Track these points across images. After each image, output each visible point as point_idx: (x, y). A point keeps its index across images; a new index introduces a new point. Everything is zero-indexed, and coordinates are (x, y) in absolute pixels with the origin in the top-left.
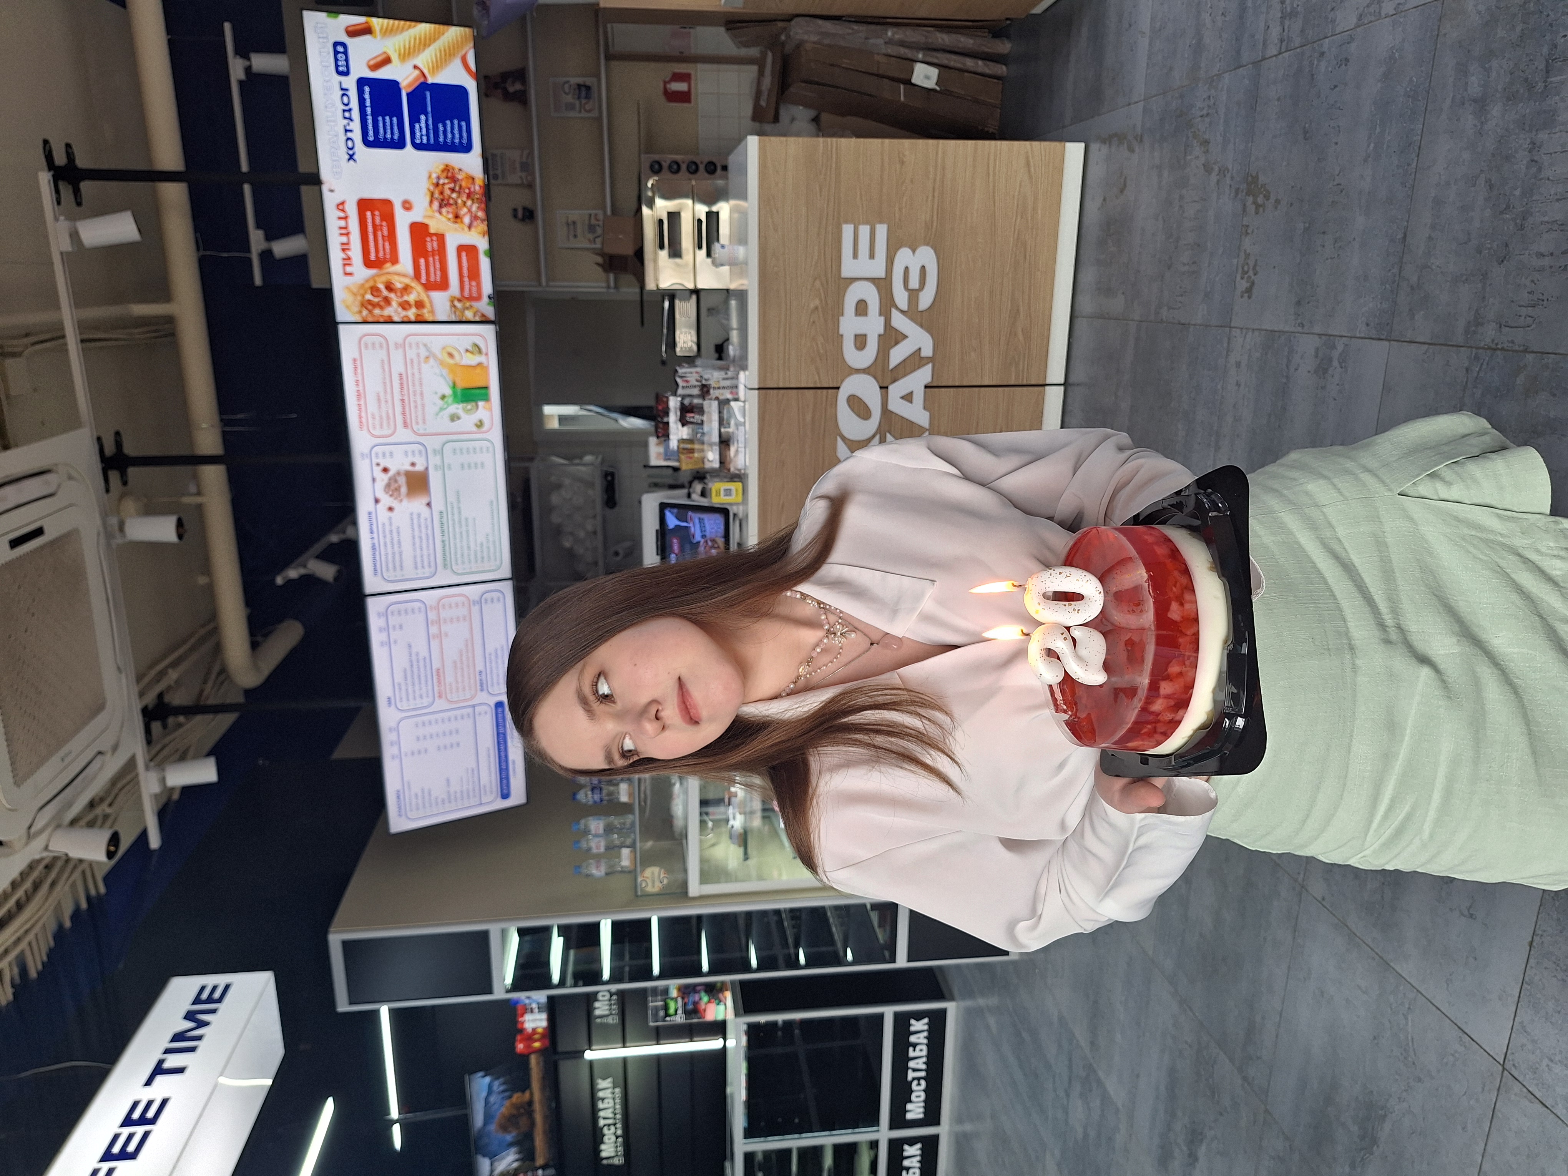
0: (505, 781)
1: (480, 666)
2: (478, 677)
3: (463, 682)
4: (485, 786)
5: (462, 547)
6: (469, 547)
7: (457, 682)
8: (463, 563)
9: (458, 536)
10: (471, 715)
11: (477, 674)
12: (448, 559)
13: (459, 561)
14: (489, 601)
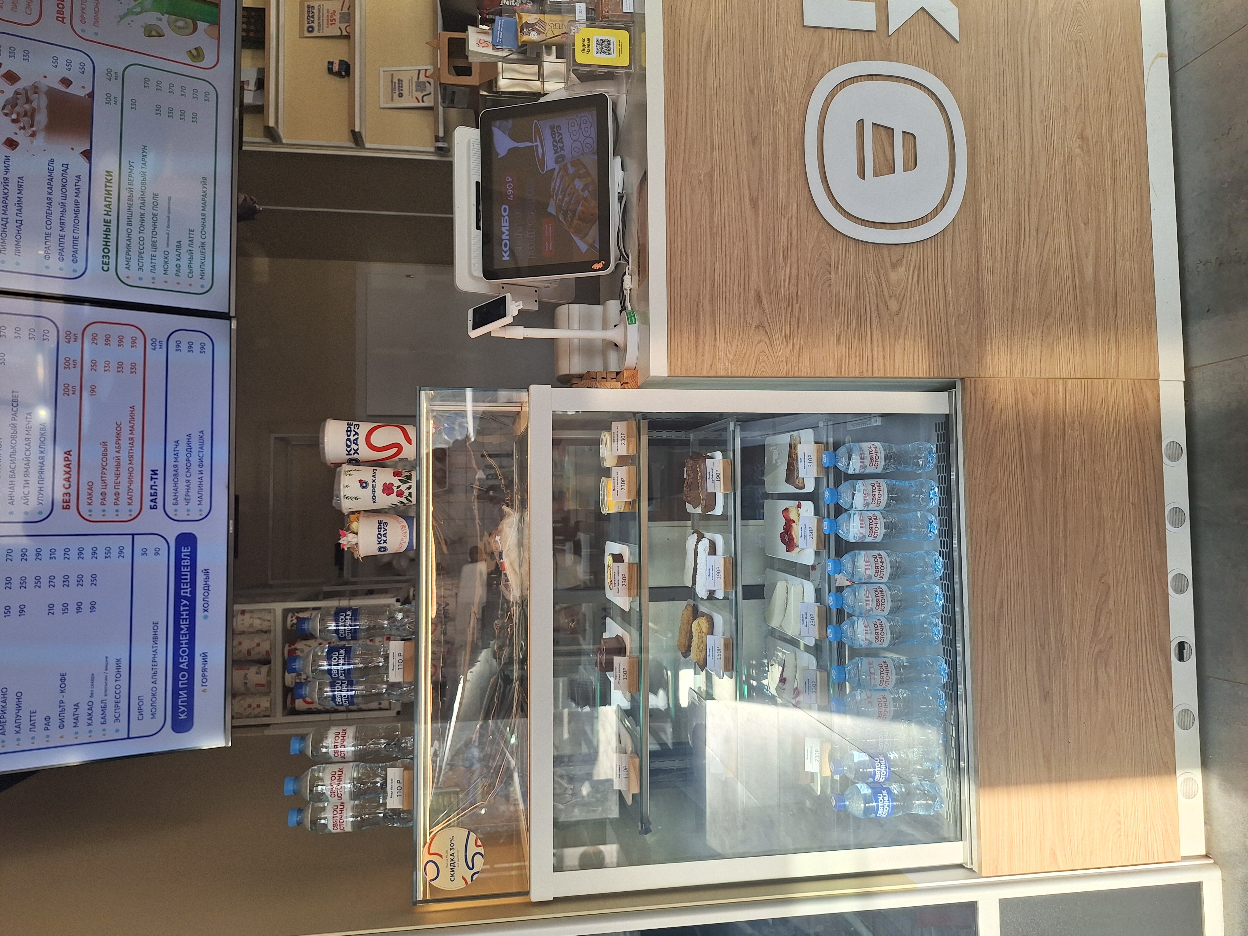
0: (183, 694)
1: (154, 460)
2: (148, 483)
3: (117, 484)
4: (140, 699)
5: (142, 239)
6: (154, 245)
7: (105, 484)
8: (140, 268)
9: (136, 220)
10: (128, 552)
11: (147, 474)
12: (112, 254)
13: (134, 263)
14: (184, 347)
